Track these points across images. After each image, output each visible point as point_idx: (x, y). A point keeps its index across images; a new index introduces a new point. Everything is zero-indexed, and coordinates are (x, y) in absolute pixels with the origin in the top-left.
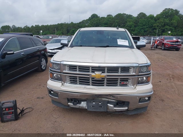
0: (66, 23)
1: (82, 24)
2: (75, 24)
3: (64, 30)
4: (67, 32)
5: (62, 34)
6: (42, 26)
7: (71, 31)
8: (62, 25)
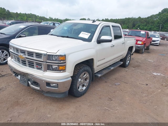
0: (134, 18)
1: (150, 18)
2: (142, 19)
3: (130, 24)
4: (132, 26)
5: (127, 28)
6: (110, 19)
7: (137, 25)
8: (129, 19)
